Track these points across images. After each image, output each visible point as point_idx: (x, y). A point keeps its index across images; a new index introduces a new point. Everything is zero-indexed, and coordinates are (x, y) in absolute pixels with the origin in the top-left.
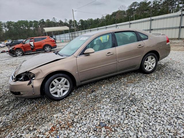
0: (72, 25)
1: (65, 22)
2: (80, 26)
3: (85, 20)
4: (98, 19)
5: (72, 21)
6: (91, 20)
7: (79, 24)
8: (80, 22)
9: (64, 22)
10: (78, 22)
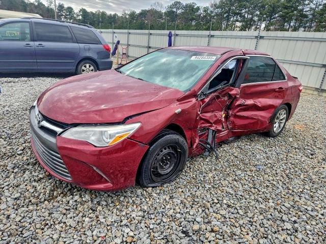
0: (63, 15)
1: (48, 7)
2: (79, 20)
3: (92, 13)
4: (115, 15)
5: (63, 7)
6: (103, 14)
7: (78, 16)
8: (80, 12)
9: (46, 5)
10: (76, 12)
